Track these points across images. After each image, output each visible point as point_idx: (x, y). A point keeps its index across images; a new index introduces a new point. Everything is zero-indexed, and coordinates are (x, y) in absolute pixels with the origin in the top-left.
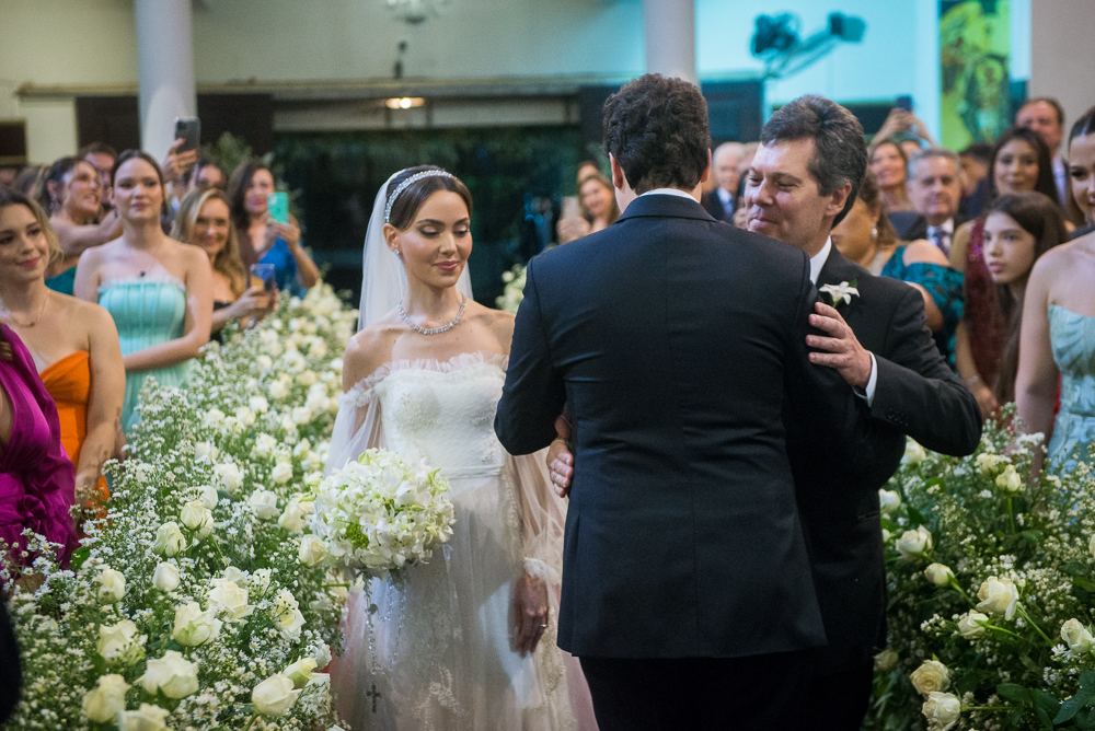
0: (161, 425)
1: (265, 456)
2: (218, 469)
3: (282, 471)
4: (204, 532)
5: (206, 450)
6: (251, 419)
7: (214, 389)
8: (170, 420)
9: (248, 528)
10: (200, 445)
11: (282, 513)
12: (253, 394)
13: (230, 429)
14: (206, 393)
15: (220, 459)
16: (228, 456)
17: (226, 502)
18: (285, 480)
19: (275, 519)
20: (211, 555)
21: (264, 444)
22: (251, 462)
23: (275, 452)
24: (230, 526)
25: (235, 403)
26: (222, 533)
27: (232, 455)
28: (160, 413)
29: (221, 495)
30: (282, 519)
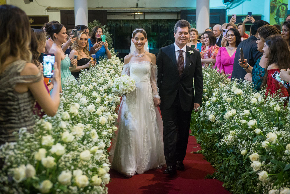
0: (69, 88)
1: (95, 97)
2: (81, 99)
3: (98, 100)
4: (75, 114)
5: (79, 95)
6: (92, 88)
7: (83, 80)
8: (71, 87)
9: (87, 114)
10: (78, 93)
11: (96, 110)
12: (94, 82)
13: (86, 90)
14: (82, 81)
15: (82, 97)
16: (85, 97)
17: (82, 107)
18: (98, 103)
19: (94, 112)
20: (77, 120)
21: (94, 94)
22: (91, 98)
23: (97, 96)
24: (83, 113)
25: (89, 84)
26: (80, 115)
27: (86, 96)
28: (69, 85)
29: (81, 106)
30: (96, 112)
